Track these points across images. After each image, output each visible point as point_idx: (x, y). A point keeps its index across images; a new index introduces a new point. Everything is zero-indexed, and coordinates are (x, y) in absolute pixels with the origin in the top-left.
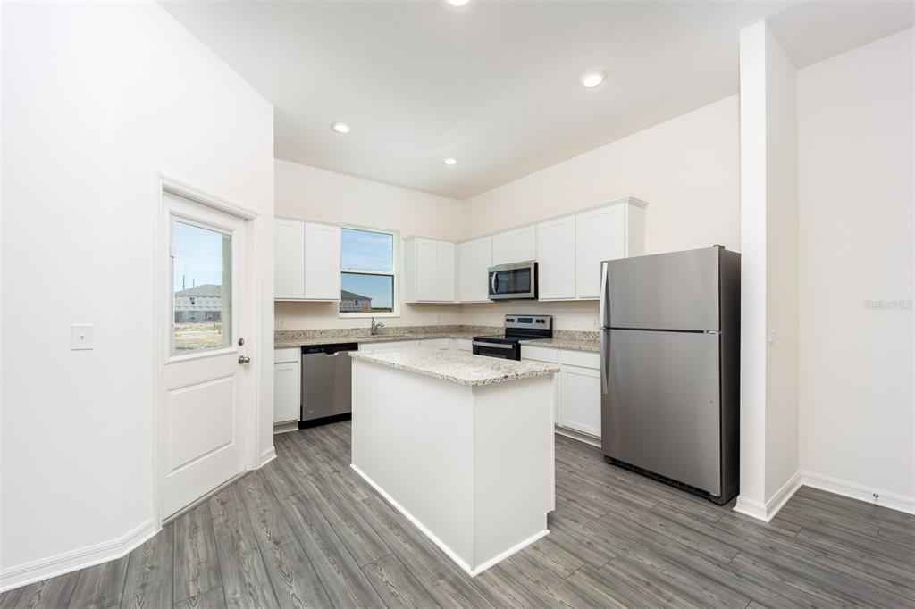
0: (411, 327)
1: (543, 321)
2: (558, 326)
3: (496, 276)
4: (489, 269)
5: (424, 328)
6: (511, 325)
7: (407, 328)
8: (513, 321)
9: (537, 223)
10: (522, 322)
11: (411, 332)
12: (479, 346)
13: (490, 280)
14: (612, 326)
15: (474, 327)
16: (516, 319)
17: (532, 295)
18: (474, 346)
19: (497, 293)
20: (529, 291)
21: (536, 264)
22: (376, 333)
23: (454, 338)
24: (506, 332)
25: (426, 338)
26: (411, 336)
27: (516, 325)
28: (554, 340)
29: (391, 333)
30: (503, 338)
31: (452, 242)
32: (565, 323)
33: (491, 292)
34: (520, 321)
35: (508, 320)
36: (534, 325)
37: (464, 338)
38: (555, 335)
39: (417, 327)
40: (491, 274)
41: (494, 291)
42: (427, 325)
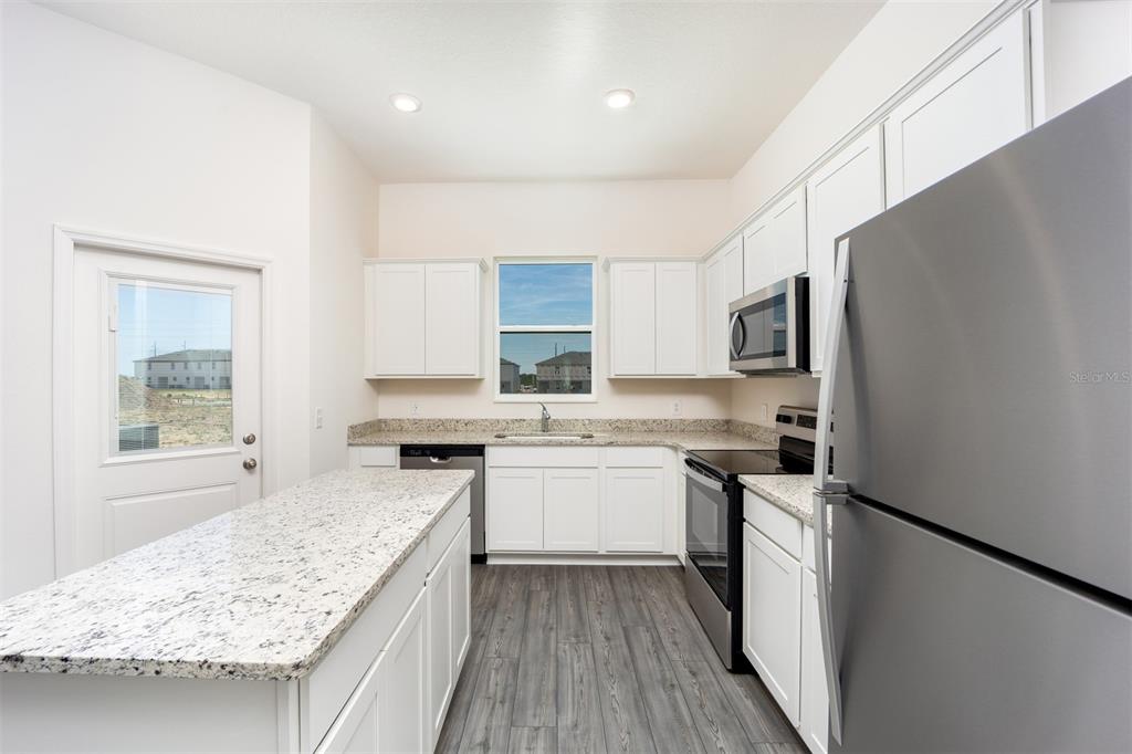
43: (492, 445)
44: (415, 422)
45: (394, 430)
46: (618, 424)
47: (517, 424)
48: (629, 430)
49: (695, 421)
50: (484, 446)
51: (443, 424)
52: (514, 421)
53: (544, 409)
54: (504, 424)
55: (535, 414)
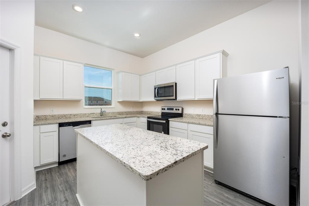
0: (120, 112)
1: (178, 110)
2: (185, 112)
3: (158, 89)
4: (154, 86)
5: (126, 112)
6: (164, 111)
7: (118, 113)
8: (164, 109)
9: (176, 65)
10: (169, 110)
11: (120, 114)
12: (150, 121)
13: (155, 91)
14: (219, 113)
15: (147, 112)
16: (166, 108)
17: (174, 98)
18: (148, 121)
19: (158, 97)
20: (173, 96)
21: (176, 84)
22: (102, 116)
23: (138, 117)
24: (162, 114)
25: (126, 117)
26: (120, 116)
27: (166, 111)
28: (184, 118)
29: (110, 115)
30: (160, 117)
31: (138, 75)
32: (189, 110)
33: (155, 97)
34: (168, 109)
35: (162, 109)
36: (174, 111)
37: (143, 117)
38: (184, 116)
39: (123, 112)
40: (155, 89)
41: (157, 96)
42: (127, 111)
43: (93, 120)
44: (53, 116)
45: (42, 120)
46: (120, 113)
47: (92, 115)
48: (123, 114)
49: (136, 111)
50: (91, 121)
51: (65, 116)
52: (91, 114)
53: (101, 110)
54: (88, 114)
55: (99, 111)
